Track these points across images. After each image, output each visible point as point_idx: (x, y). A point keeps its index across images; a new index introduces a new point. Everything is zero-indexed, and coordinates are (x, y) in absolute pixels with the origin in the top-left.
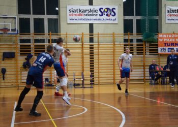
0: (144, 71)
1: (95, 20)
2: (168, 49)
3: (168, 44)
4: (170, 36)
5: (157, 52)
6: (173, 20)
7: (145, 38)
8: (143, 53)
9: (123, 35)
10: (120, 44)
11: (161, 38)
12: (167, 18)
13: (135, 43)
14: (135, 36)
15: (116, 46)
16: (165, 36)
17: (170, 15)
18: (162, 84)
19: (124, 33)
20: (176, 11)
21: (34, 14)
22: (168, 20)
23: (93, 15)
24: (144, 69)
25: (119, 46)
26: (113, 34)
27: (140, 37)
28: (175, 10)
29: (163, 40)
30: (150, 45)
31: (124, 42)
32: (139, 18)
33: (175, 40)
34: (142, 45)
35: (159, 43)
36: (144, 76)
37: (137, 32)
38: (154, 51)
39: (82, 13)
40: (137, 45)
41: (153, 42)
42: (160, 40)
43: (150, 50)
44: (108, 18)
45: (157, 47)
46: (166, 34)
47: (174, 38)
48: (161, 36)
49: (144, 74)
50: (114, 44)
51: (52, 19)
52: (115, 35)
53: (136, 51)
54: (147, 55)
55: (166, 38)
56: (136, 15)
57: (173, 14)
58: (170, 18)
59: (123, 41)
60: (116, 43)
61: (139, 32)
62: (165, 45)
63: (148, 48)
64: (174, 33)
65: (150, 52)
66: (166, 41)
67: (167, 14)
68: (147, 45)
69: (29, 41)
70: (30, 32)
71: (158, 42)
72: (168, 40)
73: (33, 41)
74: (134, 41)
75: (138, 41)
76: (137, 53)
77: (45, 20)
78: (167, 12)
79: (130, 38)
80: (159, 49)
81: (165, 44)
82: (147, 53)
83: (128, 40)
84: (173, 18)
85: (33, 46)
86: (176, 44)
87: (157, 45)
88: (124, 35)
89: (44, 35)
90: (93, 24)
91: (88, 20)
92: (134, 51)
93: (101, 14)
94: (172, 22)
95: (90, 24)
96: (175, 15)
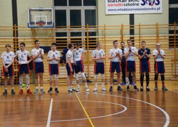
1: (136, 9)
9: (168, 26)
10: (165, 36)
15: (160, 38)
19: (169, 23)
21: (70, 5)
23: (134, 4)
25: (164, 38)
26: (157, 25)
31: (170, 33)
39: (121, 3)
44: (150, 7)
50: (158, 36)
51: (89, 10)
52: (159, 26)
60: (159, 35)
69: (65, 34)
70: (66, 25)
73: (70, 34)
77: (82, 11)
85: (70, 39)
89: (81, 27)
90: (133, 14)
91: (129, 10)
93: (143, 3)
95: (130, 14)
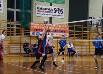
0: (20, 48)
2: (37, 33)
3: (36, 30)
4: (38, 25)
5: (30, 35)
6: (40, 14)
7: (22, 25)
8: (20, 35)
11: (32, 25)
12: (37, 12)
13: (15, 28)
14: (15, 23)
16: (35, 24)
17: (39, 11)
20: (42, 9)
22: (37, 14)
24: (20, 46)
27: (19, 24)
28: (42, 8)
29: (34, 27)
30: (25, 30)
32: (18, 10)
33: (41, 27)
34: (20, 29)
35: (31, 29)
36: (20, 51)
37: (16, 21)
38: (27, 34)
40: (16, 29)
41: (27, 28)
42: (32, 27)
43: (25, 33)
45: (30, 32)
46: (36, 23)
47: (41, 26)
48: (32, 24)
49: (20, 49)
53: (15, 33)
55: (36, 26)
56: (16, 8)
57: (40, 10)
58: (38, 12)
59: (6, 26)
61: (18, 20)
62: (35, 31)
63: (23, 32)
64: (40, 23)
65: (25, 35)
66: (35, 28)
67: (37, 10)
68: (23, 30)
71: (30, 28)
72: (37, 27)
74: (14, 26)
75: (17, 26)
76: (16, 34)
78: (36, 8)
79: (12, 24)
80: (31, 32)
81: (35, 29)
82: (23, 35)
83: (10, 25)
86: (41, 30)
87: (30, 30)
88: (7, 21)
92: (14, 33)
94: (40, 15)
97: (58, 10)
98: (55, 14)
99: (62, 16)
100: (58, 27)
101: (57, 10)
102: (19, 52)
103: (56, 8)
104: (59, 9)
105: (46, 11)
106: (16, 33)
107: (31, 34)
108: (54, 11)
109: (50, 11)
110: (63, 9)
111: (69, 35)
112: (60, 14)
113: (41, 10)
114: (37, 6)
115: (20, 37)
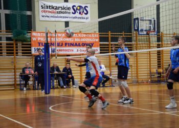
0: (15, 75)
3: (42, 43)
5: (31, 53)
6: (48, 17)
8: (13, 53)
11: (34, 37)
12: (41, 14)
13: (4, 42)
14: (4, 34)
16: (39, 35)
17: (45, 12)
18: (33, 89)
20: (51, 8)
22: (43, 16)
24: (15, 72)
27: (10, 36)
28: (50, 6)
29: (37, 39)
30: (23, 44)
32: (8, 12)
33: (51, 40)
34: (13, 44)
35: (32, 43)
36: (15, 81)
37: (6, 29)
38: (27, 52)
40: (7, 44)
42: (34, 39)
43: (23, 50)
45: (30, 47)
46: (40, 32)
48: (34, 34)
49: (15, 78)
53: (5, 51)
54: (20, 56)
55: (41, 37)
56: (4, 9)
57: (47, 10)
58: (44, 14)
62: (39, 45)
63: (20, 49)
65: (23, 53)
66: (40, 40)
67: (41, 9)
68: (19, 44)
71: (31, 41)
72: (42, 39)
74: (3, 39)
75: (8, 39)
76: (7, 53)
78: (40, 7)
80: (33, 49)
81: (39, 43)
82: (19, 54)
84: (48, 14)
86: (51, 43)
87: (30, 44)
92: (3, 51)
94: (47, 19)
96: (50, 12)
97: (79, 8)
98: (74, 15)
99: (87, 18)
100: (80, 38)
101: (77, 9)
102: (13, 83)
103: (75, 6)
104: (80, 6)
105: (57, 10)
106: (7, 50)
107: (33, 52)
108: (72, 11)
109: (64, 11)
110: (87, 7)
111: (100, 50)
112: (84, 15)
113: (49, 10)
114: (41, 3)
115: (13, 57)
